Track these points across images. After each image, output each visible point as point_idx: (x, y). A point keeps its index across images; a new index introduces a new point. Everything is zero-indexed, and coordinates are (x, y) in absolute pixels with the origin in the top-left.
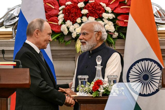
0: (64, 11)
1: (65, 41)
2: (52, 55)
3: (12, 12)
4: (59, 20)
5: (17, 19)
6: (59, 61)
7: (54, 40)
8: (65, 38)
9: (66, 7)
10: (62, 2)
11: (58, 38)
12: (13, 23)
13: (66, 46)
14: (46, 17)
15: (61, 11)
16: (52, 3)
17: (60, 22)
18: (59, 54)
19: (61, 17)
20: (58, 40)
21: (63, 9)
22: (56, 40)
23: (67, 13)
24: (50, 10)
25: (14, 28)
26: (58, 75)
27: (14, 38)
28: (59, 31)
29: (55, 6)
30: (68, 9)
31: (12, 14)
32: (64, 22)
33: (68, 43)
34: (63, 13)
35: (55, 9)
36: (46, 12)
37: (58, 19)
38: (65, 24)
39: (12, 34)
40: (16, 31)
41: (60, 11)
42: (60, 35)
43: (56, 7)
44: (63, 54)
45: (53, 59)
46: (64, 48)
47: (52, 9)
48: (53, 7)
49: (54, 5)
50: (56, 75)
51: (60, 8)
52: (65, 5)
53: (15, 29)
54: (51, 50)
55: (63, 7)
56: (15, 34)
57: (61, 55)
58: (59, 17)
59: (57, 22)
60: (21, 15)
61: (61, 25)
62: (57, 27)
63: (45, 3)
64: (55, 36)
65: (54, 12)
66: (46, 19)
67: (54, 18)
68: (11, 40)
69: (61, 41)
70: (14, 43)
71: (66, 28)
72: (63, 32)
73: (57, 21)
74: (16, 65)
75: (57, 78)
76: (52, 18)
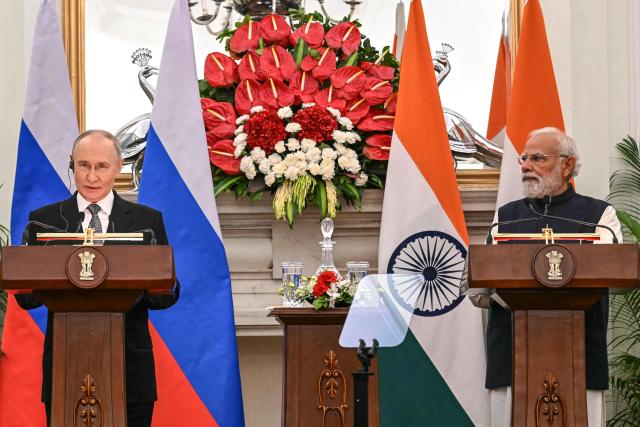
0: (249, 127)
1: (249, 194)
3: (130, 131)
4: (235, 147)
5: (143, 145)
6: (238, 240)
7: (225, 190)
8: (249, 186)
9: (251, 116)
10: (243, 107)
11: (233, 187)
12: (133, 154)
13: (252, 204)
14: (208, 141)
15: (241, 128)
16: (220, 110)
17: (238, 152)
19: (241, 139)
20: (233, 192)
21: (245, 122)
22: (228, 191)
23: (254, 132)
24: (214, 124)
25: (136, 164)
26: (235, 270)
27: (137, 188)
28: (236, 170)
29: (226, 116)
30: (257, 123)
31: (132, 134)
32: (248, 150)
33: (256, 198)
34: (244, 131)
35: (226, 122)
36: (207, 130)
37: (234, 144)
38: (249, 154)
39: (132, 180)
40: (141, 172)
41: (237, 126)
42: (238, 181)
43: (229, 118)
45: (223, 234)
46: (247, 210)
47: (220, 122)
48: (223, 119)
49: (225, 113)
50: (231, 270)
51: (239, 121)
52: (248, 113)
53: (138, 169)
54: (219, 214)
55: (245, 117)
56: (139, 179)
57: (241, 225)
58: (236, 139)
59: (232, 152)
60: (151, 135)
61: (241, 157)
62: (232, 162)
63: (205, 110)
64: (226, 182)
65: (225, 129)
67: (225, 143)
68: (130, 192)
69: (240, 193)
71: (251, 164)
72: (244, 174)
73: (232, 149)
75: (232, 277)
76: (220, 142)
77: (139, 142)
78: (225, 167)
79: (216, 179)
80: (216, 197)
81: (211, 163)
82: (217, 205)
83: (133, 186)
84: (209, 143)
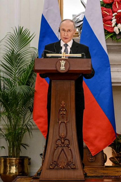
0: (117, 17)
1: (116, 39)
2: (107, 49)
3: (78, 18)
4: (112, 24)
5: (82, 22)
6: (112, 54)
7: (109, 38)
8: (117, 36)
9: (118, 13)
10: (115, 10)
11: (111, 37)
12: (78, 25)
13: (117, 42)
14: (103, 21)
15: (114, 17)
16: (108, 11)
17: (113, 25)
18: (112, 48)
19: (114, 21)
20: (111, 38)
21: (116, 15)
22: (110, 38)
23: (118, 18)
24: (105, 16)
25: (80, 29)
27: (80, 36)
28: (112, 31)
29: (109, 13)
30: (119, 16)
31: (78, 19)
32: (116, 24)
33: (119, 40)
34: (115, 18)
35: (109, 15)
36: (103, 17)
37: (112, 22)
38: (117, 26)
39: (78, 34)
40: (81, 31)
41: (113, 17)
42: (113, 35)
43: (110, 14)
44: (115, 48)
45: (108, 52)
46: (116, 44)
47: (107, 15)
48: (108, 14)
49: (109, 12)
50: (110, 64)
51: (113, 15)
52: (117, 12)
53: (80, 30)
54: (107, 45)
55: (116, 14)
56: (81, 33)
57: (114, 49)
58: (112, 21)
59: (111, 25)
60: (85, 19)
61: (114, 27)
62: (111, 28)
63: (102, 11)
64: (109, 35)
65: (109, 17)
66: (103, 22)
67: (109, 22)
68: (77, 38)
69: (114, 39)
70: (80, 40)
71: (117, 29)
72: (115, 32)
73: (111, 24)
74: (81, 56)
75: (111, 66)
76: (107, 22)
77: (81, 21)
78: (109, 30)
79: (106, 34)
80: (106, 40)
81: (104, 29)
82: (106, 42)
83: (79, 36)
84: (104, 22)
